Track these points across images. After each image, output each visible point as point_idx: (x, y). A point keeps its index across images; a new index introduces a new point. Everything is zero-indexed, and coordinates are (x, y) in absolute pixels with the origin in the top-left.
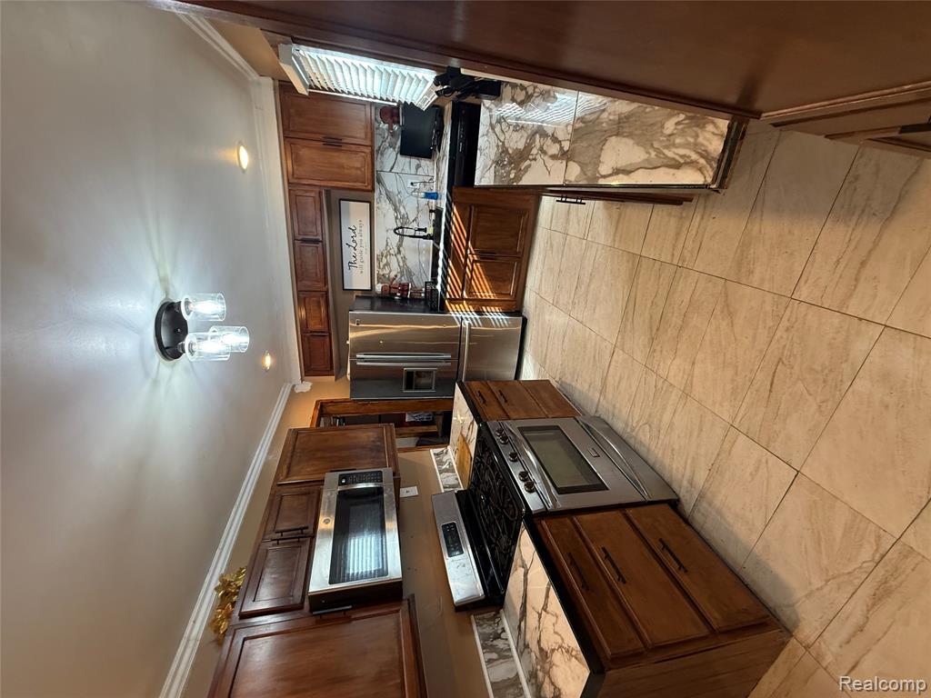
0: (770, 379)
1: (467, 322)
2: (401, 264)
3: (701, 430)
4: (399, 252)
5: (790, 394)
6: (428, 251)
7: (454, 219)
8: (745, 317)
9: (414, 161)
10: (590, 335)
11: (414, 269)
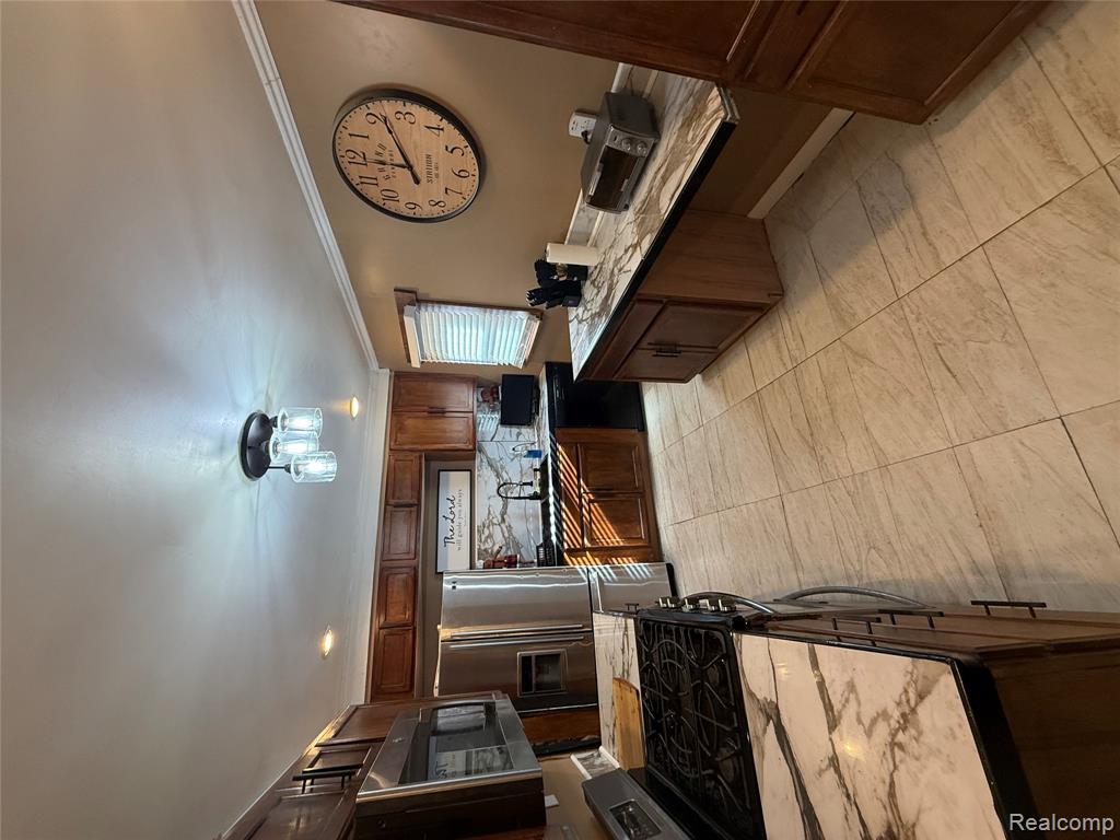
0: (943, 368)
1: (594, 575)
2: (506, 535)
3: (929, 488)
4: (503, 520)
5: (973, 360)
6: (536, 517)
7: (561, 458)
8: (878, 346)
9: (515, 430)
10: (748, 510)
11: (522, 540)
